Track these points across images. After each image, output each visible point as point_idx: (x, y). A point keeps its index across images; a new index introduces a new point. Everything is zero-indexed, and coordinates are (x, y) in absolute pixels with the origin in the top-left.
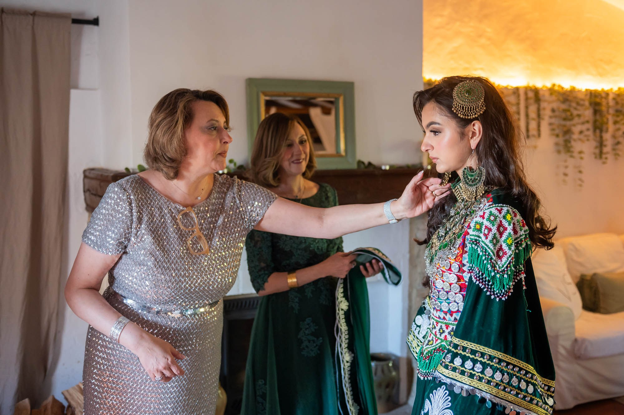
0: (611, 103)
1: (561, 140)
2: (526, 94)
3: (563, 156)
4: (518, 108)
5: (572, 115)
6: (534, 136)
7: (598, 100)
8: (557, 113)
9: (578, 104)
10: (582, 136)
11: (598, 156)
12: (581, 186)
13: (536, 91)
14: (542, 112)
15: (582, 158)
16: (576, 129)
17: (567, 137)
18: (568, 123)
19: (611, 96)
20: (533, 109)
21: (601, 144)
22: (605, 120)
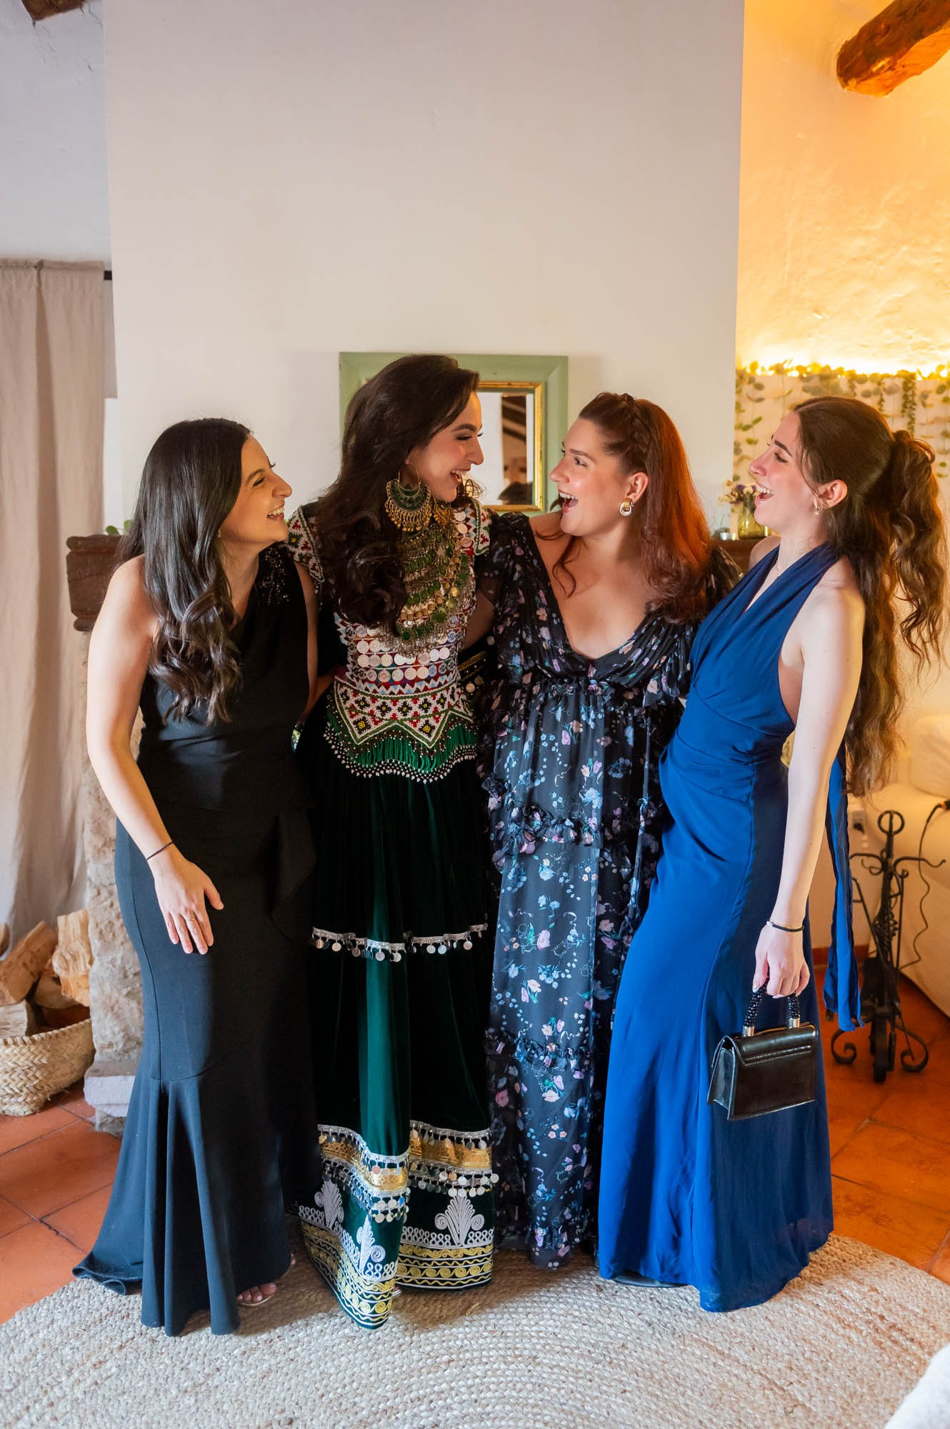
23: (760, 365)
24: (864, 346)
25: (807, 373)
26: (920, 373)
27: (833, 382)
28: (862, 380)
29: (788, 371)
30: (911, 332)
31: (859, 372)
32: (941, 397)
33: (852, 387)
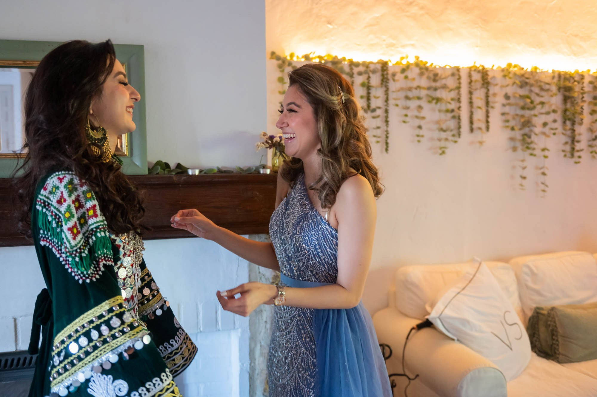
0: (587, 88)
1: (518, 134)
2: (470, 76)
3: (520, 154)
4: (459, 94)
5: (532, 102)
6: (480, 129)
7: (568, 84)
8: (512, 100)
9: (542, 89)
10: (547, 130)
11: (569, 155)
12: (544, 191)
13: (484, 73)
14: (490, 99)
15: (546, 157)
16: (538, 121)
17: (526, 130)
18: (527, 113)
19: (587, 80)
20: (479, 96)
21: (573, 140)
22: (578, 109)
23: (296, 54)
24: (358, 45)
25: (325, 60)
26: (390, 61)
27: (339, 66)
28: (357, 65)
29: (312, 58)
30: (384, 37)
31: (355, 60)
32: (403, 76)
33: (351, 69)
